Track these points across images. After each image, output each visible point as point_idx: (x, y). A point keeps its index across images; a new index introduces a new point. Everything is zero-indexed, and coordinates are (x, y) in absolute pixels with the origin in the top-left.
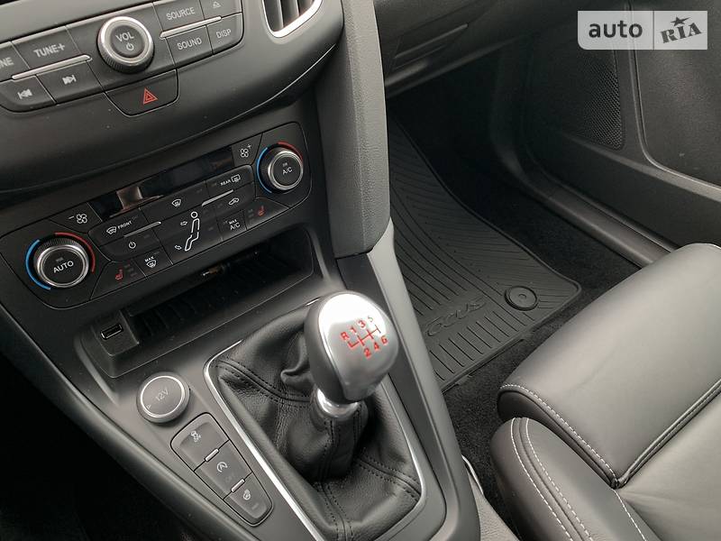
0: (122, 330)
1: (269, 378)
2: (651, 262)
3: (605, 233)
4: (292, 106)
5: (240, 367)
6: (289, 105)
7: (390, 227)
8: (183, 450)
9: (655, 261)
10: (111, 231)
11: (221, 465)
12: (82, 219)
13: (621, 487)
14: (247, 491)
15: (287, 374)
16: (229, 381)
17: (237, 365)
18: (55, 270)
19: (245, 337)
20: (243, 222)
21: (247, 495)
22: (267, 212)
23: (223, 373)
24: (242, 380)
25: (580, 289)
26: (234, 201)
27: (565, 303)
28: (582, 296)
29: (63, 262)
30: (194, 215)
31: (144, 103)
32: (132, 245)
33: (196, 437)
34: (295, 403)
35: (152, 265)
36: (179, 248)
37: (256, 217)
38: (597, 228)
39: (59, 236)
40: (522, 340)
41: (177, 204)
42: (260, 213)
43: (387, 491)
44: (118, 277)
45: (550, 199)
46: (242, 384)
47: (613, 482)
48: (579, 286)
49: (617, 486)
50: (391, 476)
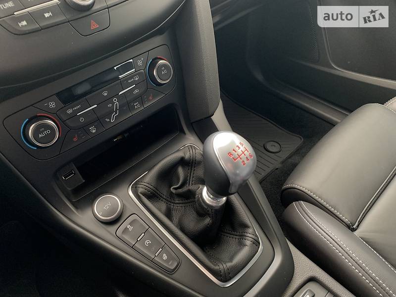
0: (75, 174)
1: (164, 192)
2: (340, 121)
3: (313, 108)
4: (164, 35)
5: (149, 186)
6: (163, 34)
7: (221, 102)
8: (124, 236)
9: (342, 121)
10: (70, 111)
11: (147, 242)
12: (52, 105)
13: (355, 230)
14: (164, 255)
15: (174, 188)
16: (144, 194)
17: (147, 185)
18: (40, 136)
19: (150, 170)
20: (142, 104)
21: (165, 257)
22: (154, 97)
23: (140, 190)
24: (152, 193)
25: (303, 140)
26: (136, 91)
27: (295, 148)
28: (304, 142)
29: (44, 131)
30: (115, 100)
31: (92, 28)
32: (82, 120)
33: (130, 228)
34: (181, 205)
35: (94, 131)
36: (108, 120)
37: (149, 100)
38: (308, 105)
39: (40, 116)
40: (277, 169)
41: (106, 94)
42: (151, 98)
43: (241, 245)
44: (75, 139)
45: (281, 93)
46: (152, 196)
47: (351, 228)
48: (302, 138)
49: (353, 230)
50: (242, 236)
